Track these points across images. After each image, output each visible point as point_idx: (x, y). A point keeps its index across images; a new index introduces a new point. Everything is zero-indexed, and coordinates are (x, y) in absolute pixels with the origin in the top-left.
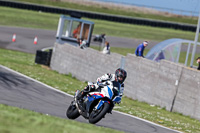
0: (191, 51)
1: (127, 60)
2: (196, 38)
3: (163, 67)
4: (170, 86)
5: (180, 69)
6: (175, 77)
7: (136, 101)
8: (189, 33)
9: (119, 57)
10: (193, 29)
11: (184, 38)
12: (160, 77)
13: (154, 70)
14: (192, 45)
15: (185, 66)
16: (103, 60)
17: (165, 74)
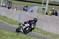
1: (22, 12)
2: (42, 6)
3: (32, 15)
8: (40, 4)
9: (20, 11)
10: (41, 3)
13: (30, 15)
14: (41, 8)
15: (39, 14)
16: (15, 12)
17: (33, 16)
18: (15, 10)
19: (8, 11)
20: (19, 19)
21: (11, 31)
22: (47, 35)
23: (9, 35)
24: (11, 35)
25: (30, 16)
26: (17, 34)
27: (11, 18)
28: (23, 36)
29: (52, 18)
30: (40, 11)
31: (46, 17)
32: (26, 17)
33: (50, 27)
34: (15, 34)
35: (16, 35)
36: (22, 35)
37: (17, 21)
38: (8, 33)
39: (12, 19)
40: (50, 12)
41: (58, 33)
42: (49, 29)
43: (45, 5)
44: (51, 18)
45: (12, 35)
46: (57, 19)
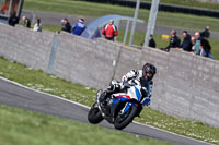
0: (130, 28)
1: (60, 38)
2: (136, 14)
4: (107, 67)
5: (118, 48)
6: (112, 57)
7: (70, 82)
8: (128, 9)
9: (52, 34)
10: (133, 5)
11: (122, 15)
12: (96, 57)
13: (89, 49)
14: (131, 22)
15: (123, 44)
16: (34, 38)
17: (102, 54)
18: (36, 28)
19: (10, 34)
20: (51, 63)
21: (19, 107)
22: (154, 121)
23: (15, 123)
24: (20, 124)
25: (90, 52)
26: (41, 119)
27: (19, 60)
28: (66, 127)
29: (172, 59)
30: (129, 33)
31: (149, 55)
32: (77, 55)
33: (163, 92)
34: (36, 118)
35: (37, 124)
36: (60, 124)
37: (41, 71)
38: (9, 113)
39: (25, 61)
40: (166, 37)
41: (193, 116)
42: (160, 101)
43: (145, 11)
44: (168, 60)
45: (24, 123)
46: (192, 61)
